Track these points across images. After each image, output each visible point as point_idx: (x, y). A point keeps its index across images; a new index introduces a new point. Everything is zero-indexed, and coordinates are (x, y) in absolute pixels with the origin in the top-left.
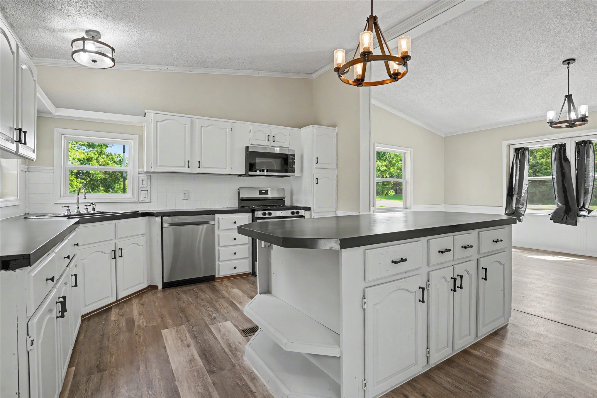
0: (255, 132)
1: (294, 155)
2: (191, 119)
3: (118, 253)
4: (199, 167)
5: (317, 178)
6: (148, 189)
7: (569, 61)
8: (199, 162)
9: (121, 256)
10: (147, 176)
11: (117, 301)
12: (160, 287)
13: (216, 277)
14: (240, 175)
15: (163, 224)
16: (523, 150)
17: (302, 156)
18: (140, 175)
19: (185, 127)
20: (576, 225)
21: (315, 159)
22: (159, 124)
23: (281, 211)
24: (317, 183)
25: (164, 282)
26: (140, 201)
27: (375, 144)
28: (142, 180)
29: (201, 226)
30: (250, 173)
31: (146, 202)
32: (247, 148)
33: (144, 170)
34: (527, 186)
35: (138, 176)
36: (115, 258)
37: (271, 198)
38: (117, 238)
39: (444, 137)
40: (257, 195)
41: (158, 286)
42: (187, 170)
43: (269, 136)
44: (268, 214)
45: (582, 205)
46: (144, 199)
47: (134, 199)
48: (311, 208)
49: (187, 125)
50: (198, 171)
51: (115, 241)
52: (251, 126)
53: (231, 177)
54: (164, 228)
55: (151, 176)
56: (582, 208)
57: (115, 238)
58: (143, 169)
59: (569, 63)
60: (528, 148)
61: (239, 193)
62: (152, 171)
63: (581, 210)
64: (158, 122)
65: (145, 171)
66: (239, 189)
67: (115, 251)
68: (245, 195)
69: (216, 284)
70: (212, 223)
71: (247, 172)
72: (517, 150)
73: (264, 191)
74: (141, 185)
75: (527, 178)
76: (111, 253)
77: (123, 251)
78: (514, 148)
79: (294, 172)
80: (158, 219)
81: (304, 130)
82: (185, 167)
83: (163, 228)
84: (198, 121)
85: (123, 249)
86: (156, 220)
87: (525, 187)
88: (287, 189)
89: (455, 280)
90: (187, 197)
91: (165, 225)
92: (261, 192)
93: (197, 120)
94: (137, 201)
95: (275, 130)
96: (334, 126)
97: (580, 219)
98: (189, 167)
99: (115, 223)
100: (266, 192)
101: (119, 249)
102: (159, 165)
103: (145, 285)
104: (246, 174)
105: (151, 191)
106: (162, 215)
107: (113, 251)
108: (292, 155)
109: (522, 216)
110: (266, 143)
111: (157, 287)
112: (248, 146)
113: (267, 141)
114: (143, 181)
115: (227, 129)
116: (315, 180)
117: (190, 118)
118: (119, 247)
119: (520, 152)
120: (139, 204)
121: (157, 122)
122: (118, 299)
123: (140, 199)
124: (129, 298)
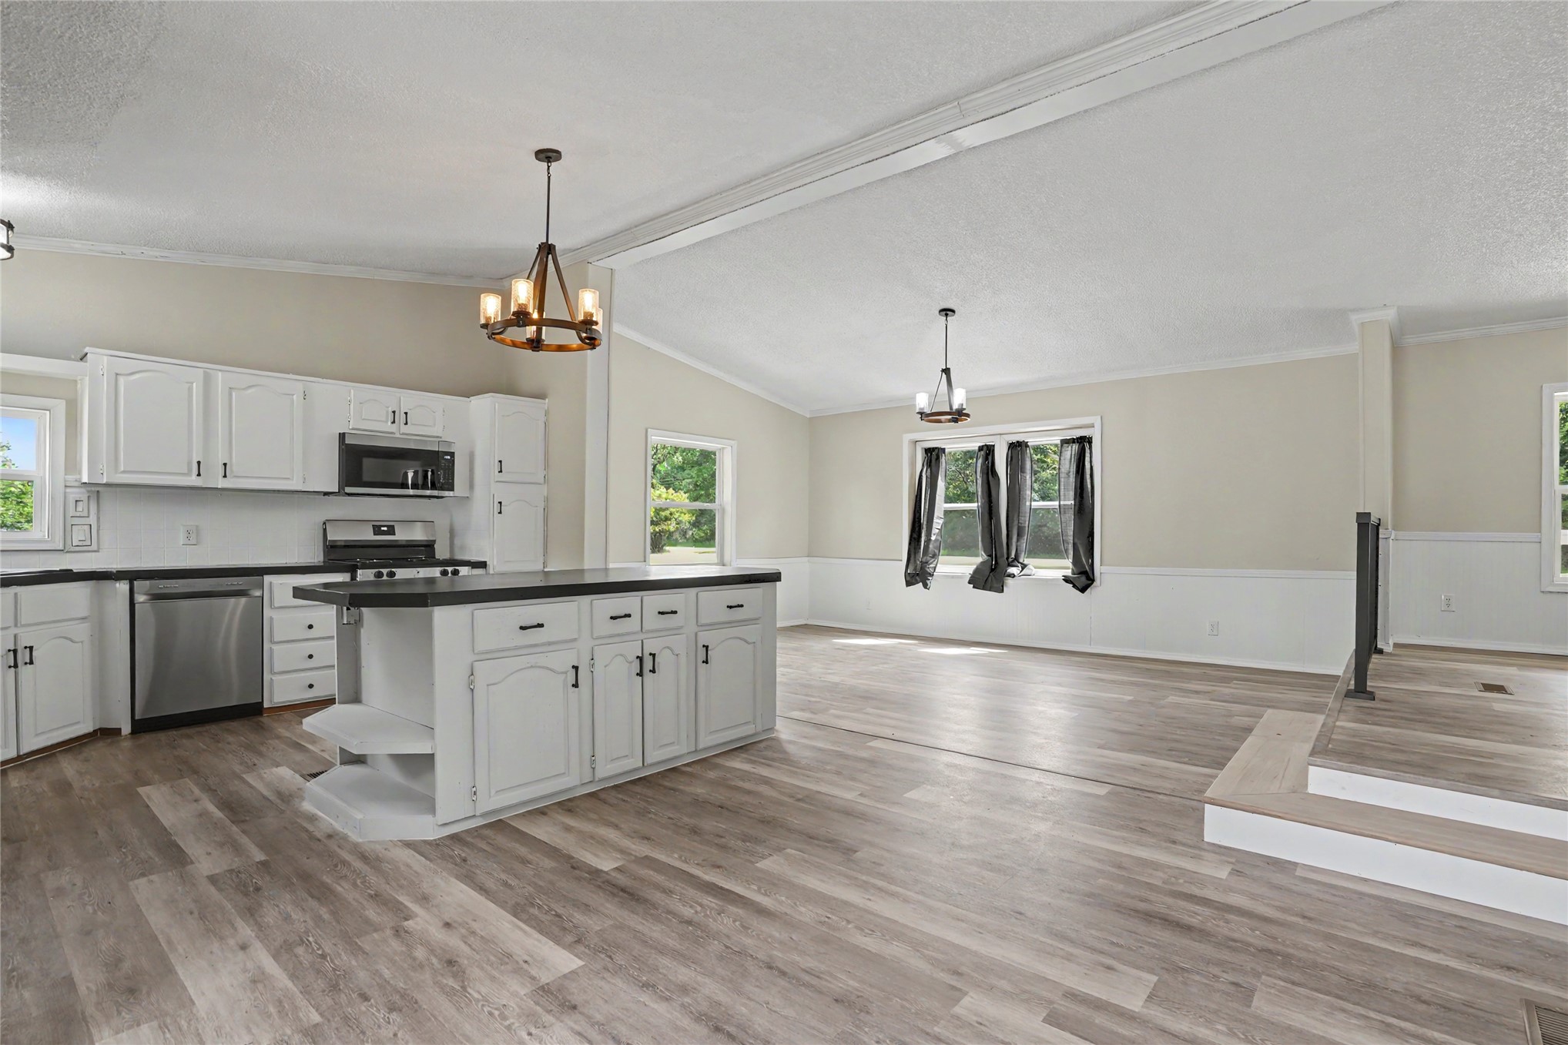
0: (361, 403)
1: (452, 454)
2: (204, 371)
3: (23, 656)
4: (225, 476)
5: (500, 503)
6: (92, 520)
7: (947, 312)
8: (225, 464)
9: (31, 662)
10: (88, 491)
11: (19, 757)
12: (126, 729)
13: (265, 707)
14: (326, 494)
15: (136, 595)
16: (936, 451)
17: (471, 457)
18: (68, 490)
19: (190, 389)
20: (1002, 591)
21: (497, 464)
22: (121, 380)
23: (419, 569)
24: (500, 513)
25: (137, 718)
26: (69, 547)
27: (649, 430)
28: (76, 501)
29: (232, 601)
30: (348, 490)
31: (81, 549)
32: (342, 436)
33: (80, 479)
34: (941, 521)
35: (65, 493)
36: (16, 666)
37: (404, 543)
38: (19, 625)
39: (810, 418)
40: (367, 535)
41: (120, 730)
42: (193, 480)
43: (394, 412)
44: (387, 576)
45: (1013, 556)
46: (80, 543)
47: (54, 542)
48: (488, 563)
49: (195, 384)
50: (221, 483)
51: (16, 631)
52: (353, 391)
53: (305, 496)
54: (136, 605)
55: (98, 491)
56: (1013, 561)
57: (16, 625)
58: (78, 477)
59: (947, 315)
60: (944, 449)
61: (325, 530)
62: (104, 482)
63: (1010, 565)
64: (120, 375)
65: (85, 479)
66: (324, 523)
67: (15, 651)
68: (336, 535)
69: (265, 719)
70: (258, 593)
71: (341, 488)
72: (929, 451)
73: (385, 529)
74: (71, 512)
75: (941, 506)
76: (6, 654)
77: (34, 653)
78: (922, 448)
79: (452, 489)
80: (123, 587)
81: (475, 401)
82: (189, 474)
83: (134, 605)
84: (222, 377)
85: (34, 649)
86: (116, 588)
87: (938, 522)
88: (442, 523)
89: (641, 659)
90: (194, 536)
91: (140, 598)
92: (377, 530)
93: (220, 374)
94: (61, 547)
95: (409, 400)
96: (541, 396)
97: (1009, 581)
98: (199, 475)
99: (16, 594)
100: (391, 531)
101: (26, 647)
102: (122, 469)
103: (86, 727)
104: (339, 492)
105: (99, 527)
106: (132, 576)
107: (9, 651)
108: (447, 453)
109: (930, 578)
110: (388, 427)
111: (117, 732)
112: (344, 434)
113: (389, 423)
114: (78, 503)
115: (295, 396)
116: (497, 506)
117: (202, 370)
118: (24, 641)
119: (933, 456)
120: (68, 555)
121: (117, 374)
122: (21, 754)
123: (69, 542)
124: (49, 753)
